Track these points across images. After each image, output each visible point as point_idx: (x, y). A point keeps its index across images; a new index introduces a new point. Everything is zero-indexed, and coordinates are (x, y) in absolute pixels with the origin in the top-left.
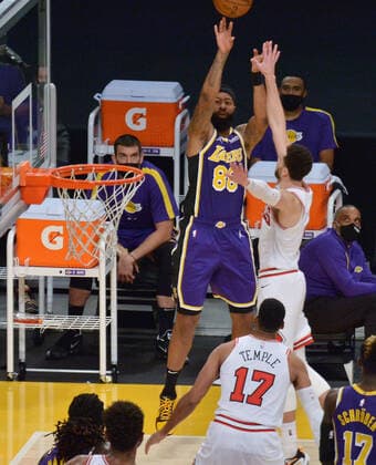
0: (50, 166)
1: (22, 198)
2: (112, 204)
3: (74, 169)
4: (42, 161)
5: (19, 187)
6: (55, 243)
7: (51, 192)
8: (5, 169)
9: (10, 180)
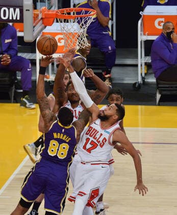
0: (55, 9)
1: (43, 23)
2: (83, 25)
3: (65, 10)
4: (52, 7)
5: (42, 18)
6: (61, 42)
7: (55, 20)
8: (35, 10)
9: (38, 15)
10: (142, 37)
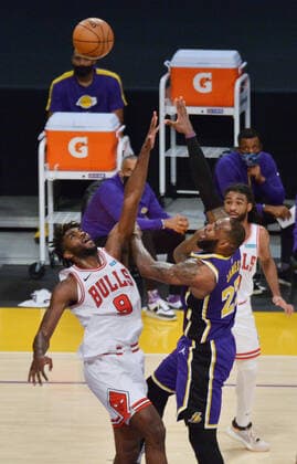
10: (47, 175)
